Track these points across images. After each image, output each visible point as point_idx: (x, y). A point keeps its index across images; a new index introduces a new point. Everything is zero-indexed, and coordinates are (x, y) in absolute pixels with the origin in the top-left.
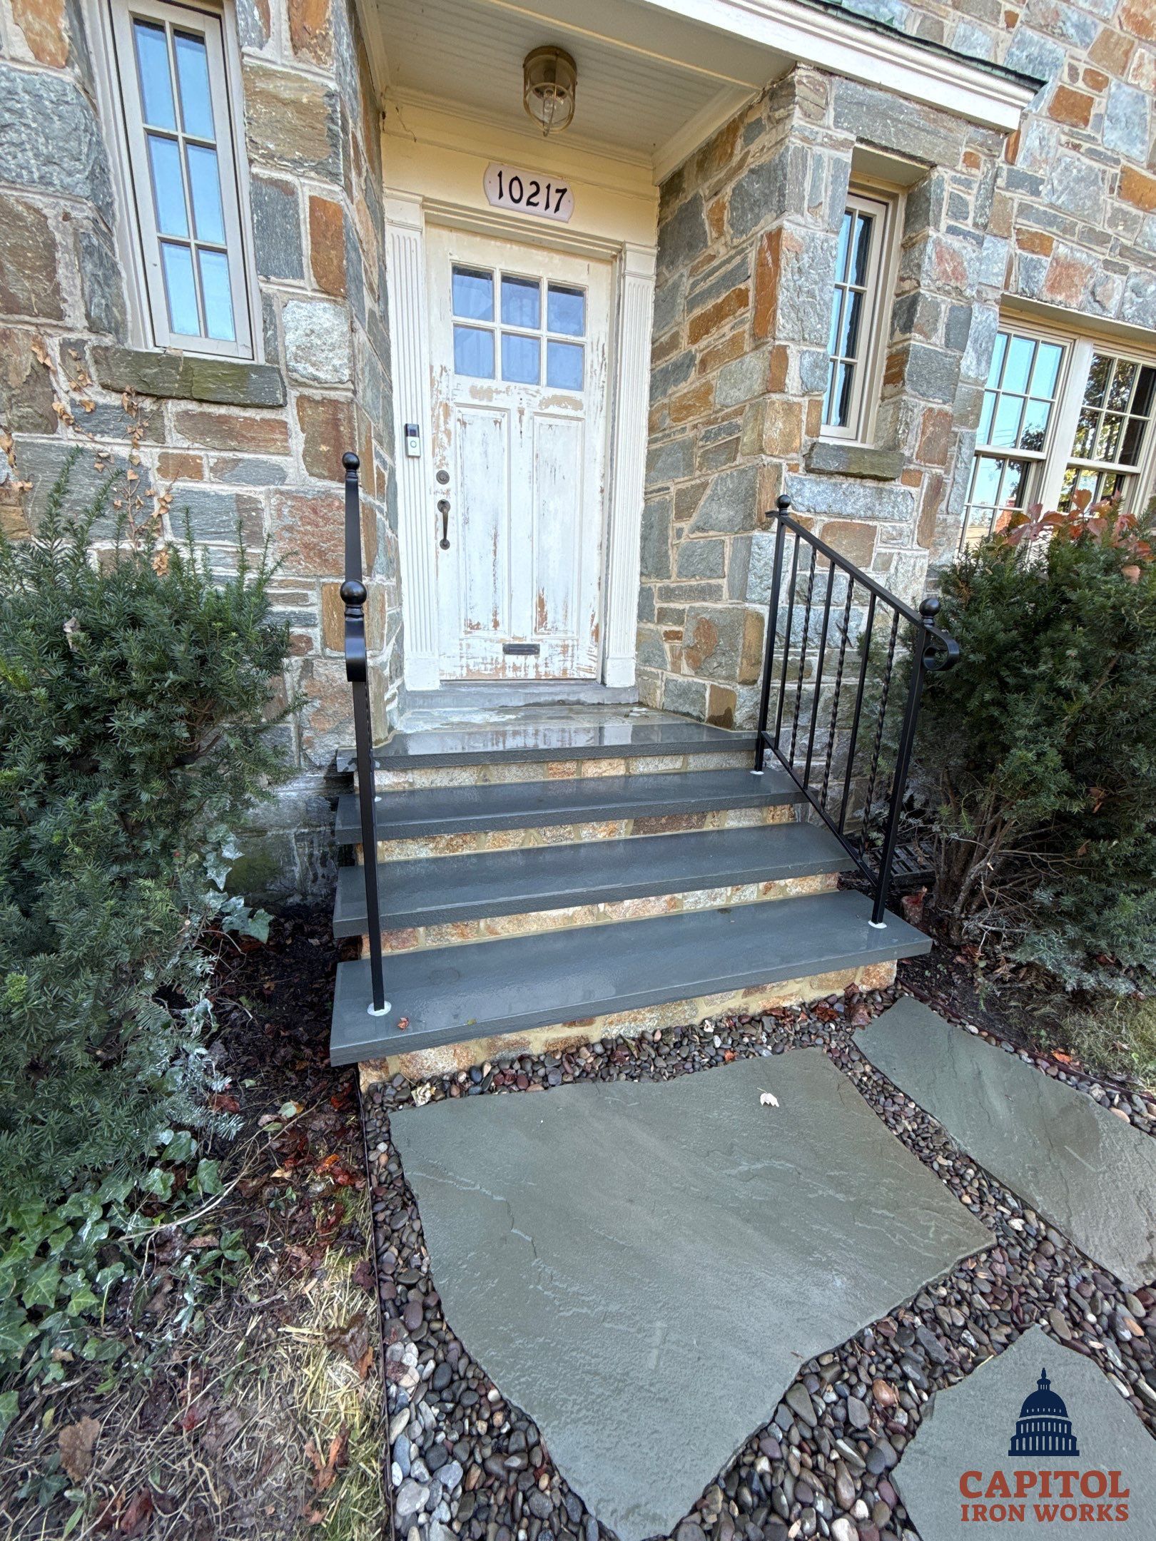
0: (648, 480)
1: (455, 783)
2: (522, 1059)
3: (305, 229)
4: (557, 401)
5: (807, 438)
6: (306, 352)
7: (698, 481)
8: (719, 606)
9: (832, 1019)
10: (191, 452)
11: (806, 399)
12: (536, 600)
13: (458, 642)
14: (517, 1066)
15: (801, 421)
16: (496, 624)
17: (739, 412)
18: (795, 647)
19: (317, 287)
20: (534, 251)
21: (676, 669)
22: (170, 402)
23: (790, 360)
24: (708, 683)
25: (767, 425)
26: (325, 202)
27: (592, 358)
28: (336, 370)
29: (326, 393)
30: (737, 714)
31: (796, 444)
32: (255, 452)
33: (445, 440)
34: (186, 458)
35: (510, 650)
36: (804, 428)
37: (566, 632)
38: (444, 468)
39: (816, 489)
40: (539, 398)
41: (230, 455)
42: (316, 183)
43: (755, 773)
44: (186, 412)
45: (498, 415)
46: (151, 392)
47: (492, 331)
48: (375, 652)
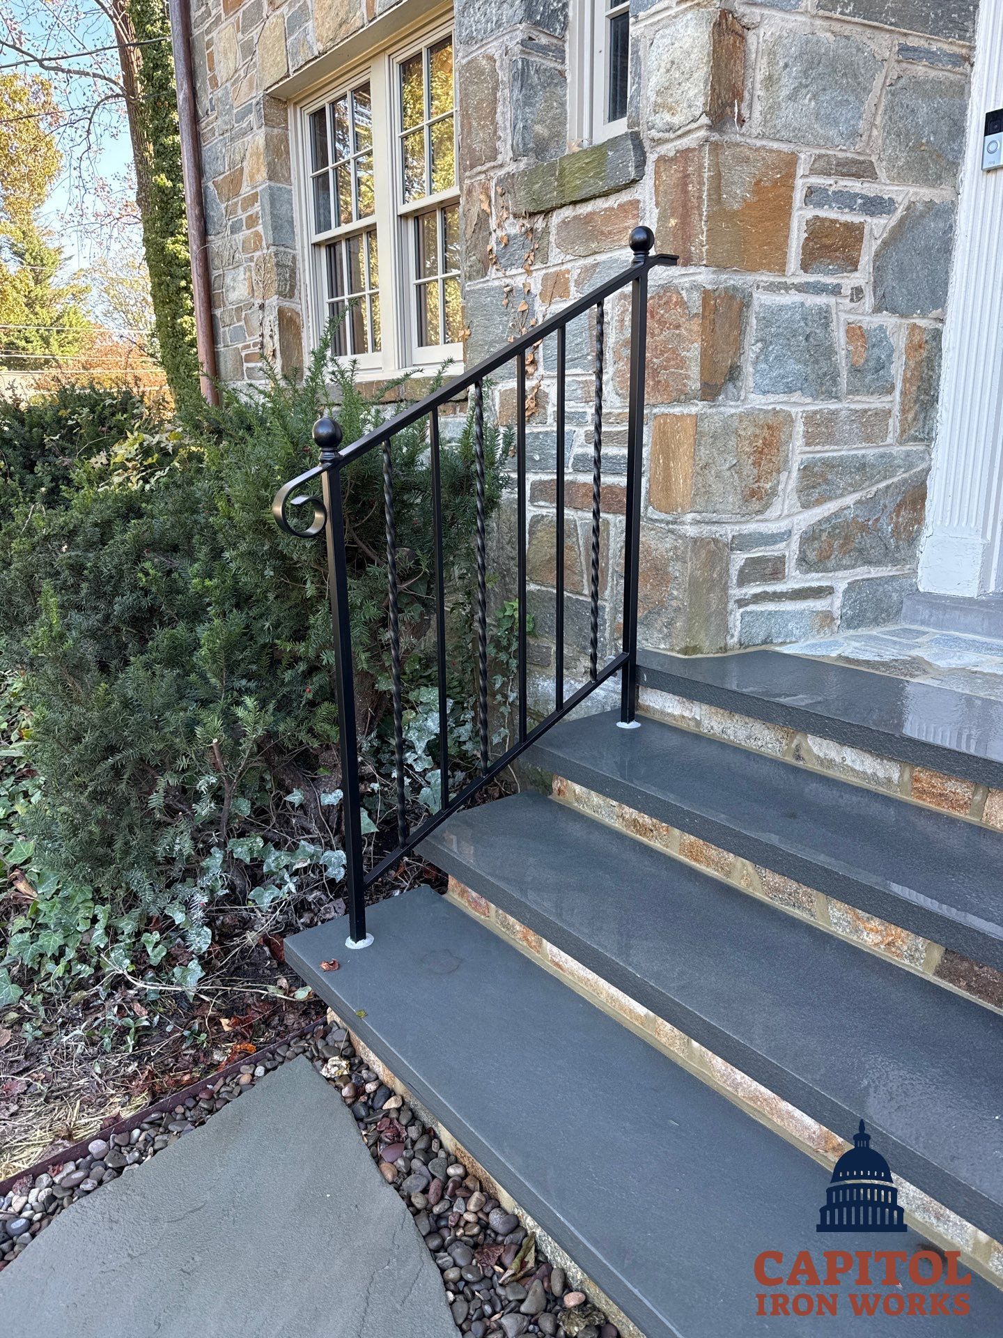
1: (752, 745)
2: (427, 1132)
6: (664, 96)
10: (564, 267)
14: (413, 1132)
22: (555, 214)
28: (690, 106)
29: (678, 143)
32: (611, 250)
34: (558, 274)
41: (590, 261)
44: (564, 221)
46: (539, 208)
48: (715, 517)
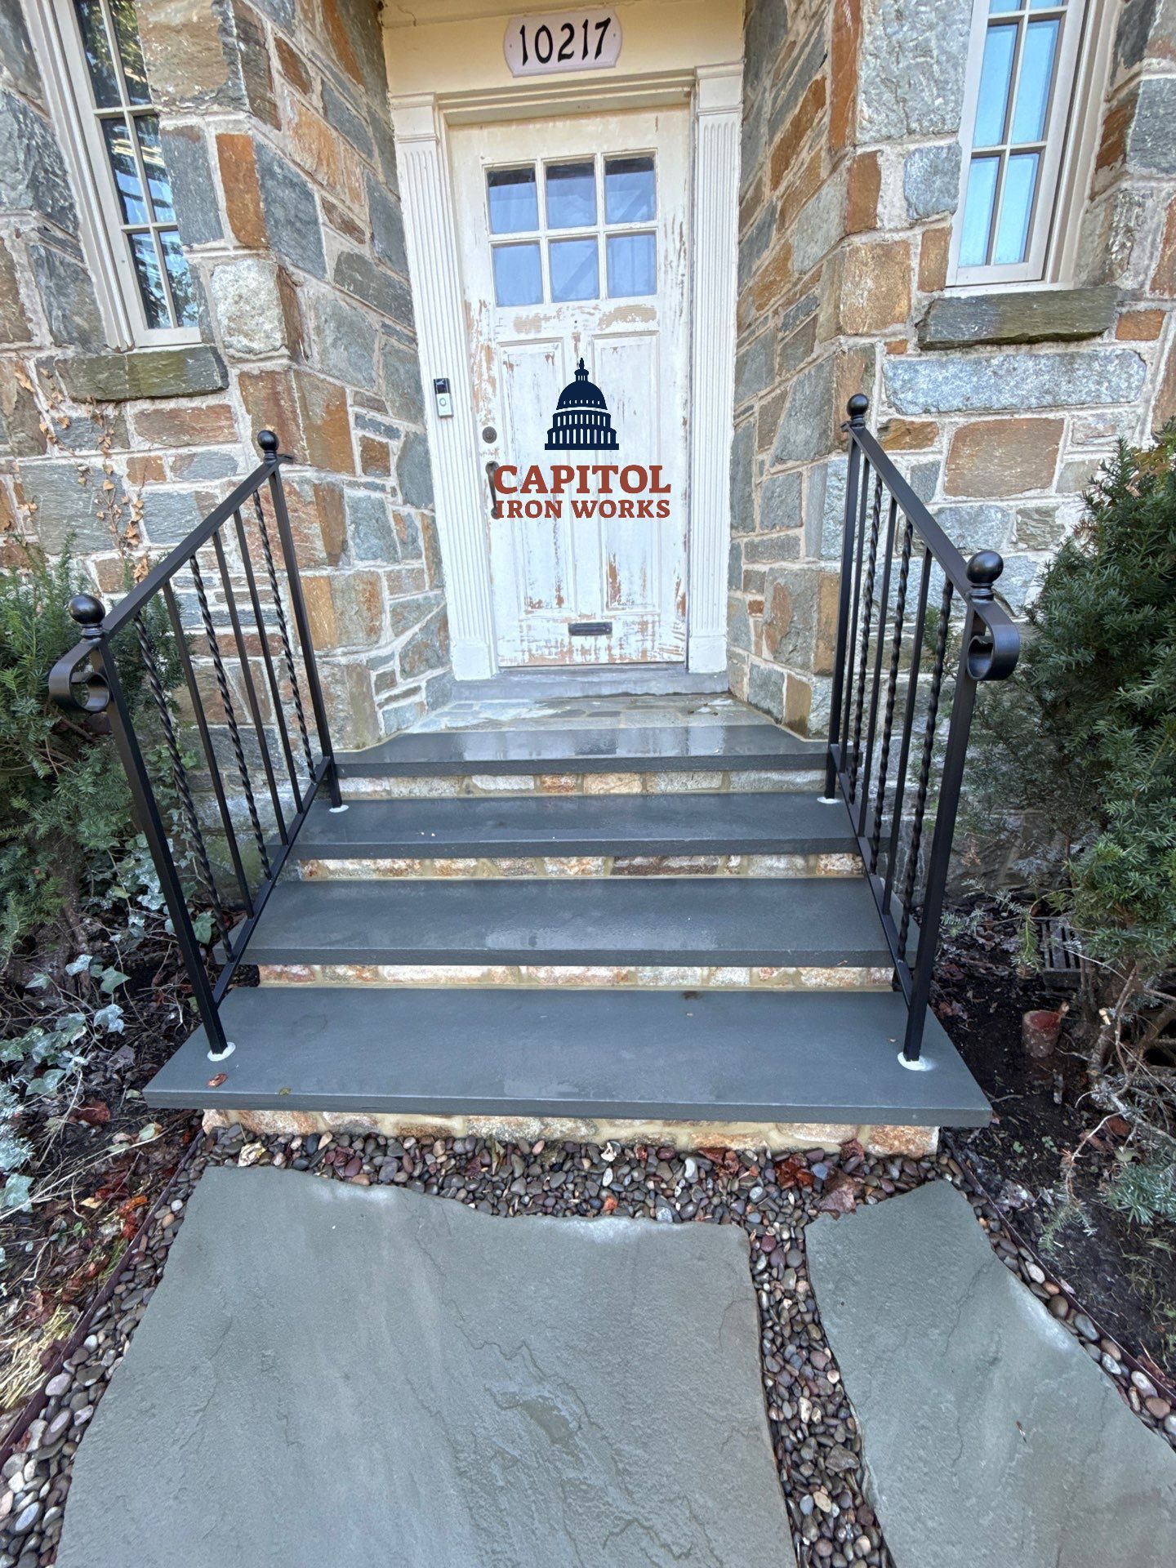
0: (738, 399)
1: (435, 794)
2: (367, 1138)
3: (217, 177)
4: (621, 314)
5: (921, 294)
6: (237, 323)
7: (778, 391)
8: (796, 567)
9: (797, 1188)
10: (153, 454)
11: (918, 231)
12: (605, 568)
13: (516, 623)
14: (358, 1145)
15: (909, 269)
16: (560, 601)
17: (816, 278)
18: (909, 620)
19: (237, 244)
20: (584, 121)
21: (759, 653)
22: (128, 404)
23: (884, 174)
24: (785, 671)
25: (848, 287)
26: (232, 137)
27: (666, 245)
28: (268, 337)
29: (262, 365)
30: (812, 716)
31: (902, 307)
32: (206, 444)
33: (490, 390)
34: (147, 460)
35: (576, 630)
36: (915, 279)
37: (645, 605)
38: (490, 424)
39: (940, 375)
40: (598, 315)
41: (184, 451)
42: (221, 117)
43: (824, 800)
44: (142, 413)
45: (548, 348)
46: (109, 397)
47: (537, 243)
48: (354, 648)
